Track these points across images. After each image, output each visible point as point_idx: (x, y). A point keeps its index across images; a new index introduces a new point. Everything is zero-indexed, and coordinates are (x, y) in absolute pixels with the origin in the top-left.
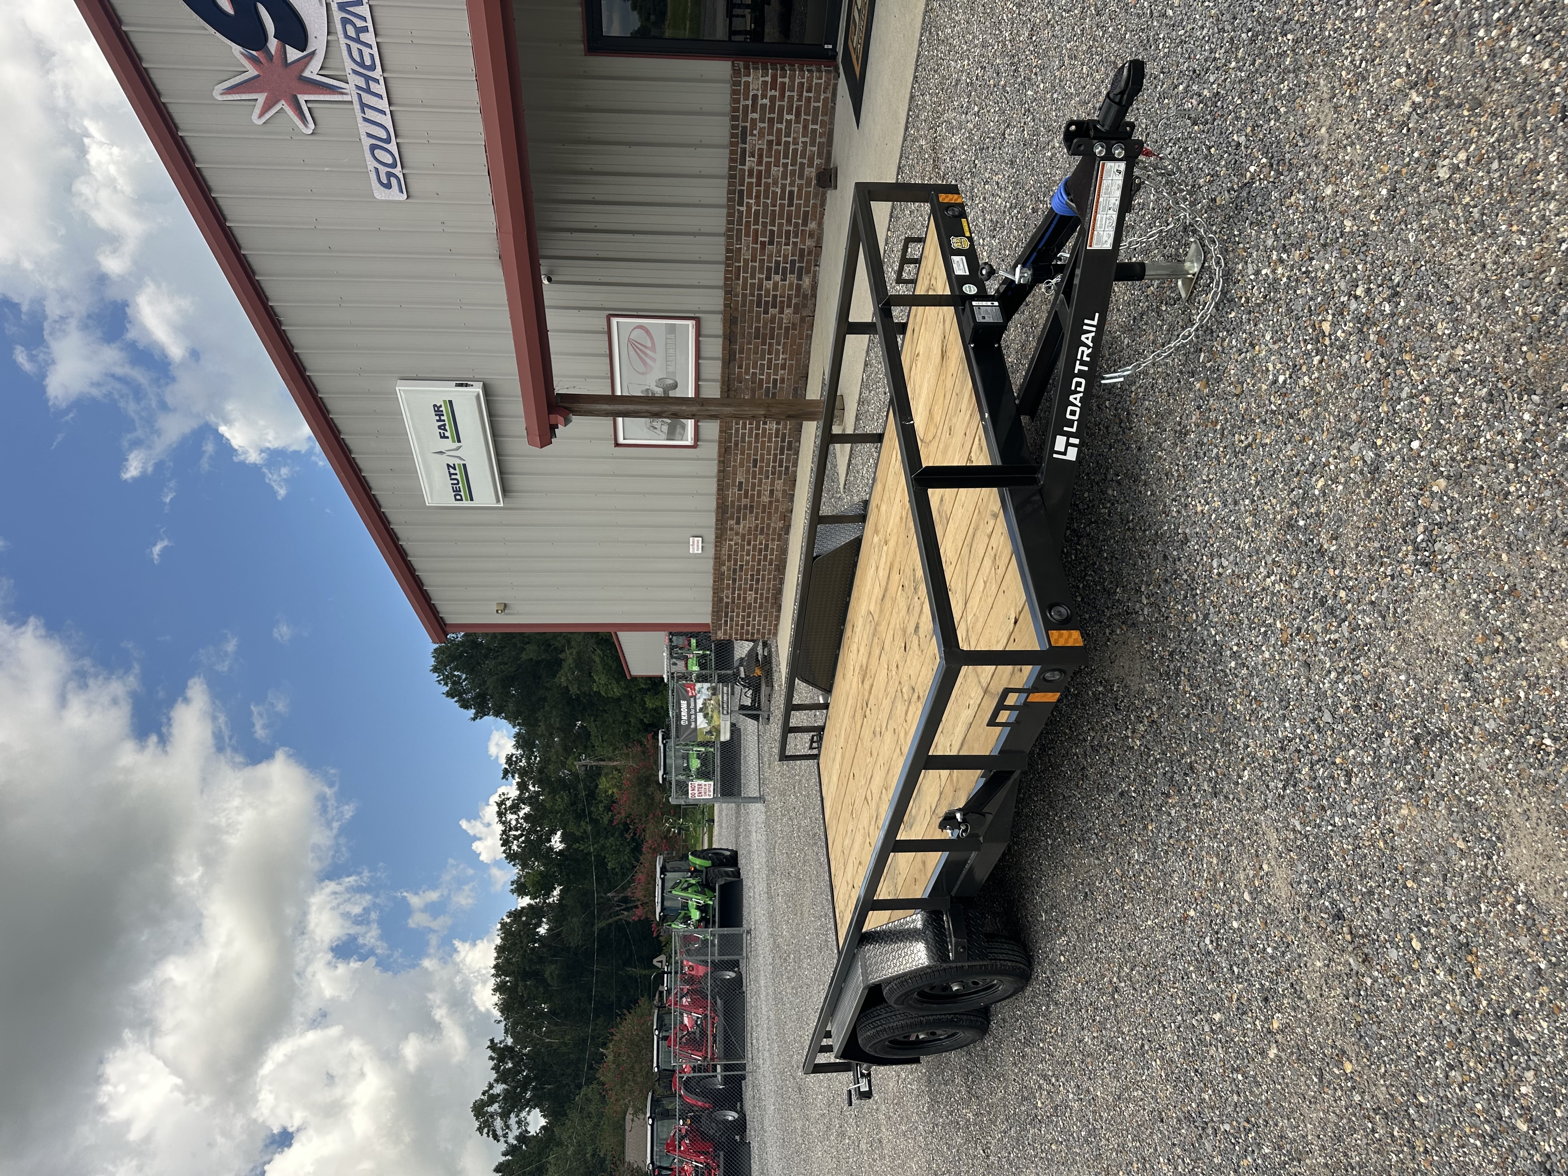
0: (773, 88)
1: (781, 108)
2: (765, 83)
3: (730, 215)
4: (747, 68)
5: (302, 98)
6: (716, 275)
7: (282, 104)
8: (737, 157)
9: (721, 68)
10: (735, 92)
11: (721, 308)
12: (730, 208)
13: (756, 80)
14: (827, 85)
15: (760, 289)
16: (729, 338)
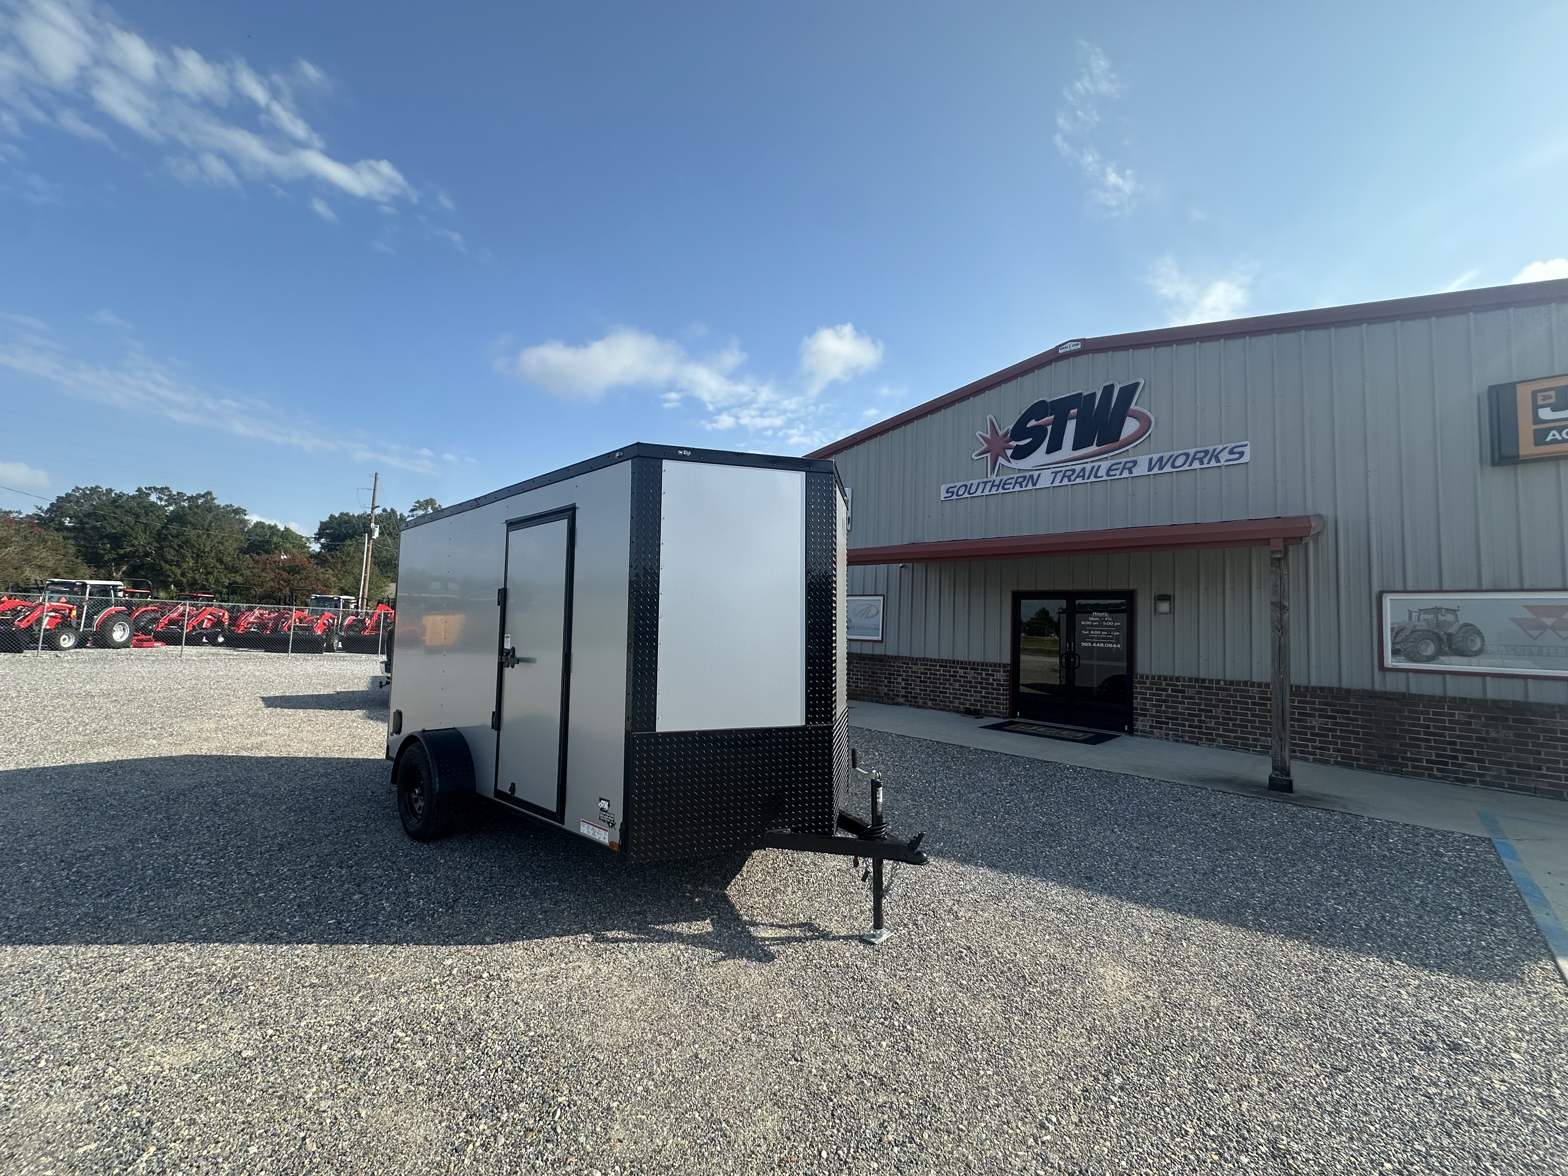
0: (998, 685)
1: (988, 689)
2: (1000, 680)
3: (935, 660)
4: (1007, 671)
5: (989, 455)
6: (904, 653)
7: (986, 446)
8: (963, 665)
9: (1007, 659)
10: (995, 665)
11: (888, 654)
12: (938, 661)
13: (1001, 676)
14: (1000, 713)
15: (898, 675)
16: (872, 658)
